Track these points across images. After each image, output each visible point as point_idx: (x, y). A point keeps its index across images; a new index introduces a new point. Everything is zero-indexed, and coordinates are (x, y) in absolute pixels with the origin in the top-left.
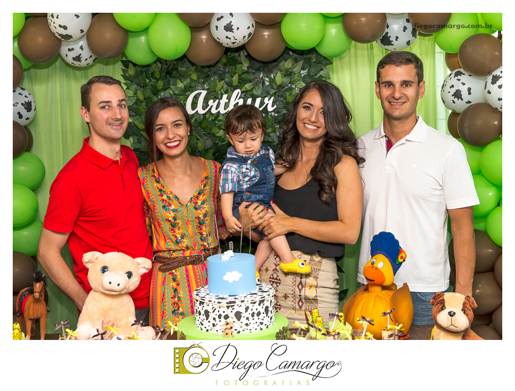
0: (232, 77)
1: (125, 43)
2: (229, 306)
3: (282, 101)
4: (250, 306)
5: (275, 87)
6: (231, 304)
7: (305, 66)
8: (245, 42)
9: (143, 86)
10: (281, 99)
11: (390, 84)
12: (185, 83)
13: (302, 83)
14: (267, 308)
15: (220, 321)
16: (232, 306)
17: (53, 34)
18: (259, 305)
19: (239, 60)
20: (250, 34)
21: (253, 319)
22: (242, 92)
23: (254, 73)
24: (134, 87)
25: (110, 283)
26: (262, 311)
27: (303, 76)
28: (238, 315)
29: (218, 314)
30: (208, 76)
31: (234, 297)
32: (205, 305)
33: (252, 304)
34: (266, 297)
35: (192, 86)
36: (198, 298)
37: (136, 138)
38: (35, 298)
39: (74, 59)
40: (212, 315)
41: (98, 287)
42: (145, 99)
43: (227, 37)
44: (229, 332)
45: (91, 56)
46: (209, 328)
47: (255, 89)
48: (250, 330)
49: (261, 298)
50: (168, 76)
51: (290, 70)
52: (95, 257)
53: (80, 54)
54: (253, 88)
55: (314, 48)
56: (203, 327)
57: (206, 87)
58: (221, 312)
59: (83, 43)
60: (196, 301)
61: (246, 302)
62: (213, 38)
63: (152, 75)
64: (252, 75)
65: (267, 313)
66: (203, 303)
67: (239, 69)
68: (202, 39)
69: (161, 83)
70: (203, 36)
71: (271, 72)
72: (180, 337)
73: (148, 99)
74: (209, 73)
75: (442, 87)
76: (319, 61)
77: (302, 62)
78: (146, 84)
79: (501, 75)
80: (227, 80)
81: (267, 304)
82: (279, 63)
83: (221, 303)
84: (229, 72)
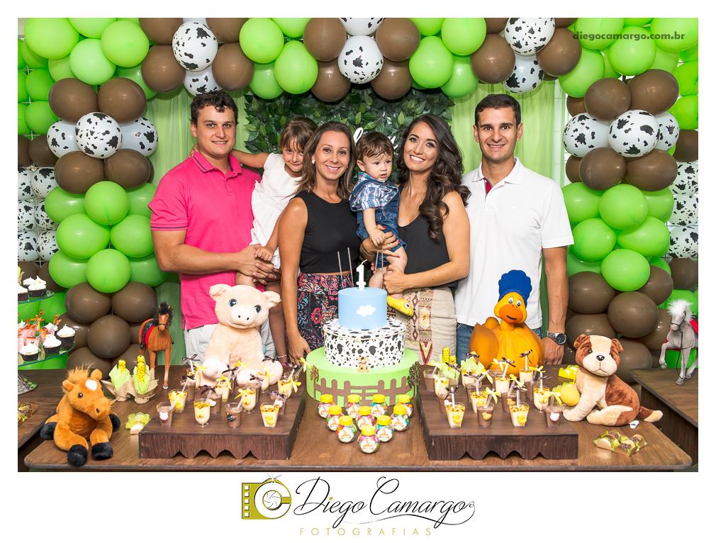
0: (355, 115)
1: (250, 76)
2: (364, 341)
4: (385, 340)
5: (397, 127)
7: (428, 108)
8: (373, 78)
9: (267, 121)
11: (489, 127)
14: (400, 342)
15: (354, 355)
16: (367, 341)
17: (178, 63)
18: (393, 339)
19: (362, 98)
20: (378, 70)
21: (387, 354)
22: (365, 131)
23: (377, 112)
24: (257, 122)
25: (239, 317)
26: (396, 345)
28: (372, 350)
29: (352, 348)
30: (331, 113)
31: (367, 332)
32: (338, 339)
33: (387, 339)
34: (400, 332)
36: (330, 332)
38: (160, 330)
39: (198, 90)
40: (345, 349)
41: (226, 321)
42: (267, 134)
43: (355, 72)
44: (364, 366)
46: (342, 363)
47: (378, 128)
48: (384, 365)
49: (396, 332)
50: (291, 112)
51: (413, 110)
52: (222, 290)
53: (205, 85)
55: (440, 88)
56: (335, 361)
58: (355, 347)
59: (209, 74)
60: (327, 335)
61: (380, 336)
62: (341, 73)
63: (276, 111)
64: (375, 114)
65: (399, 348)
66: (336, 337)
67: (363, 108)
68: (328, 74)
69: (284, 119)
70: (329, 72)
71: (394, 112)
72: (311, 370)
73: (271, 135)
74: (332, 111)
75: (565, 131)
76: (442, 103)
77: (424, 103)
78: (269, 120)
79: (628, 119)
80: (350, 118)
81: (399, 339)
82: (402, 103)
83: (355, 337)
84: (352, 110)
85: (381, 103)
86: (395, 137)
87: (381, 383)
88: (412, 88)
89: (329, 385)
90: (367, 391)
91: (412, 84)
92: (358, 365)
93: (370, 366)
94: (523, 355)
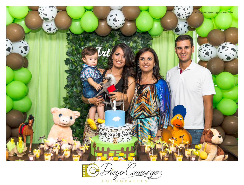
0: (112, 42)
4: (124, 131)
6: (116, 130)
7: (142, 40)
8: (121, 27)
9: (75, 44)
11: (180, 48)
12: (93, 43)
13: (141, 46)
14: (130, 132)
15: (111, 137)
17: (40, 17)
18: (128, 131)
19: (116, 35)
20: (123, 23)
21: (125, 137)
23: (121, 41)
24: (71, 44)
25: (63, 121)
26: (129, 133)
27: (141, 43)
28: (119, 135)
29: (110, 134)
30: (102, 41)
31: (117, 127)
32: (105, 130)
33: (125, 131)
34: (130, 128)
35: (95, 45)
36: (101, 128)
37: (71, 65)
38: (29, 126)
39: (48, 29)
40: (108, 135)
41: (57, 123)
42: (75, 49)
43: (114, 24)
44: (116, 141)
45: (55, 29)
46: (106, 140)
48: (124, 141)
49: (128, 128)
50: (86, 40)
51: (136, 41)
52: (56, 110)
53: (51, 28)
55: (148, 31)
56: (103, 140)
57: (101, 46)
58: (112, 134)
59: (53, 23)
60: (100, 129)
61: (122, 129)
62: (107, 24)
63: (79, 39)
65: (130, 135)
66: (104, 130)
67: (115, 39)
68: (102, 25)
69: (83, 43)
70: (103, 24)
71: (128, 41)
72: (93, 144)
73: (77, 49)
74: (103, 40)
75: (200, 50)
76: (148, 38)
77: (141, 38)
78: (76, 43)
80: (110, 43)
81: (130, 131)
82: (132, 38)
83: (112, 129)
84: (111, 40)
85: (123, 37)
87: (122, 148)
88: (136, 32)
89: (100, 150)
90: (117, 152)
91: (137, 29)
92: (113, 141)
93: (118, 142)
94: (181, 137)
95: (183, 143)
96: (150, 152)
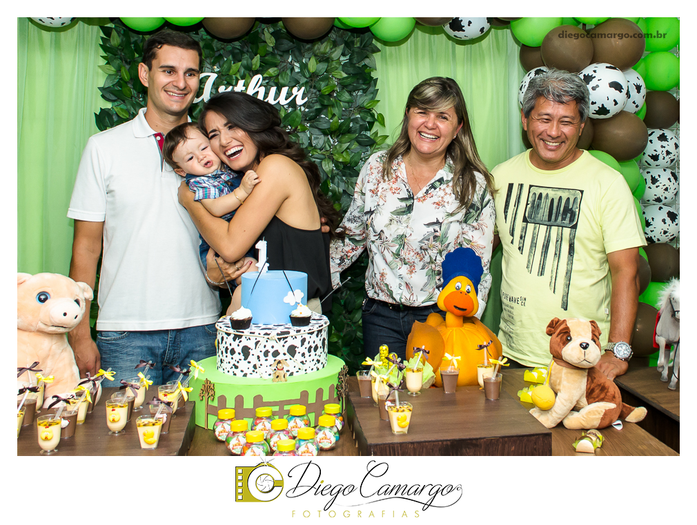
0: (252, 59)
2: (281, 338)
3: (315, 93)
4: (307, 337)
6: (283, 336)
7: (346, 52)
9: (130, 62)
10: (314, 91)
13: (342, 72)
15: (266, 360)
16: (284, 338)
18: (317, 336)
19: (263, 37)
21: (310, 356)
22: (264, 79)
23: (281, 56)
24: (118, 62)
26: (320, 344)
27: (342, 63)
28: (292, 350)
29: (264, 350)
30: (220, 55)
32: (243, 339)
33: (310, 335)
34: (324, 326)
40: (254, 352)
42: (130, 79)
44: (282, 373)
46: (248, 372)
47: (282, 76)
48: (306, 370)
49: (320, 326)
51: (328, 55)
54: (278, 75)
55: (368, 27)
56: (238, 371)
57: (217, 70)
58: (269, 347)
60: (225, 336)
61: (302, 332)
64: (279, 57)
65: (324, 348)
66: (241, 336)
67: (262, 48)
71: (303, 56)
74: (222, 52)
76: (364, 46)
77: (343, 46)
78: (133, 60)
79: (594, 75)
80: (245, 62)
81: (324, 335)
82: (313, 46)
83: (269, 334)
84: (248, 51)
85: (287, 44)
86: (303, 88)
87: (305, 394)
88: (334, 27)
89: (231, 404)
90: (286, 408)
92: (272, 373)
93: (289, 373)
94: (481, 347)
95: (489, 365)
96: (390, 398)
